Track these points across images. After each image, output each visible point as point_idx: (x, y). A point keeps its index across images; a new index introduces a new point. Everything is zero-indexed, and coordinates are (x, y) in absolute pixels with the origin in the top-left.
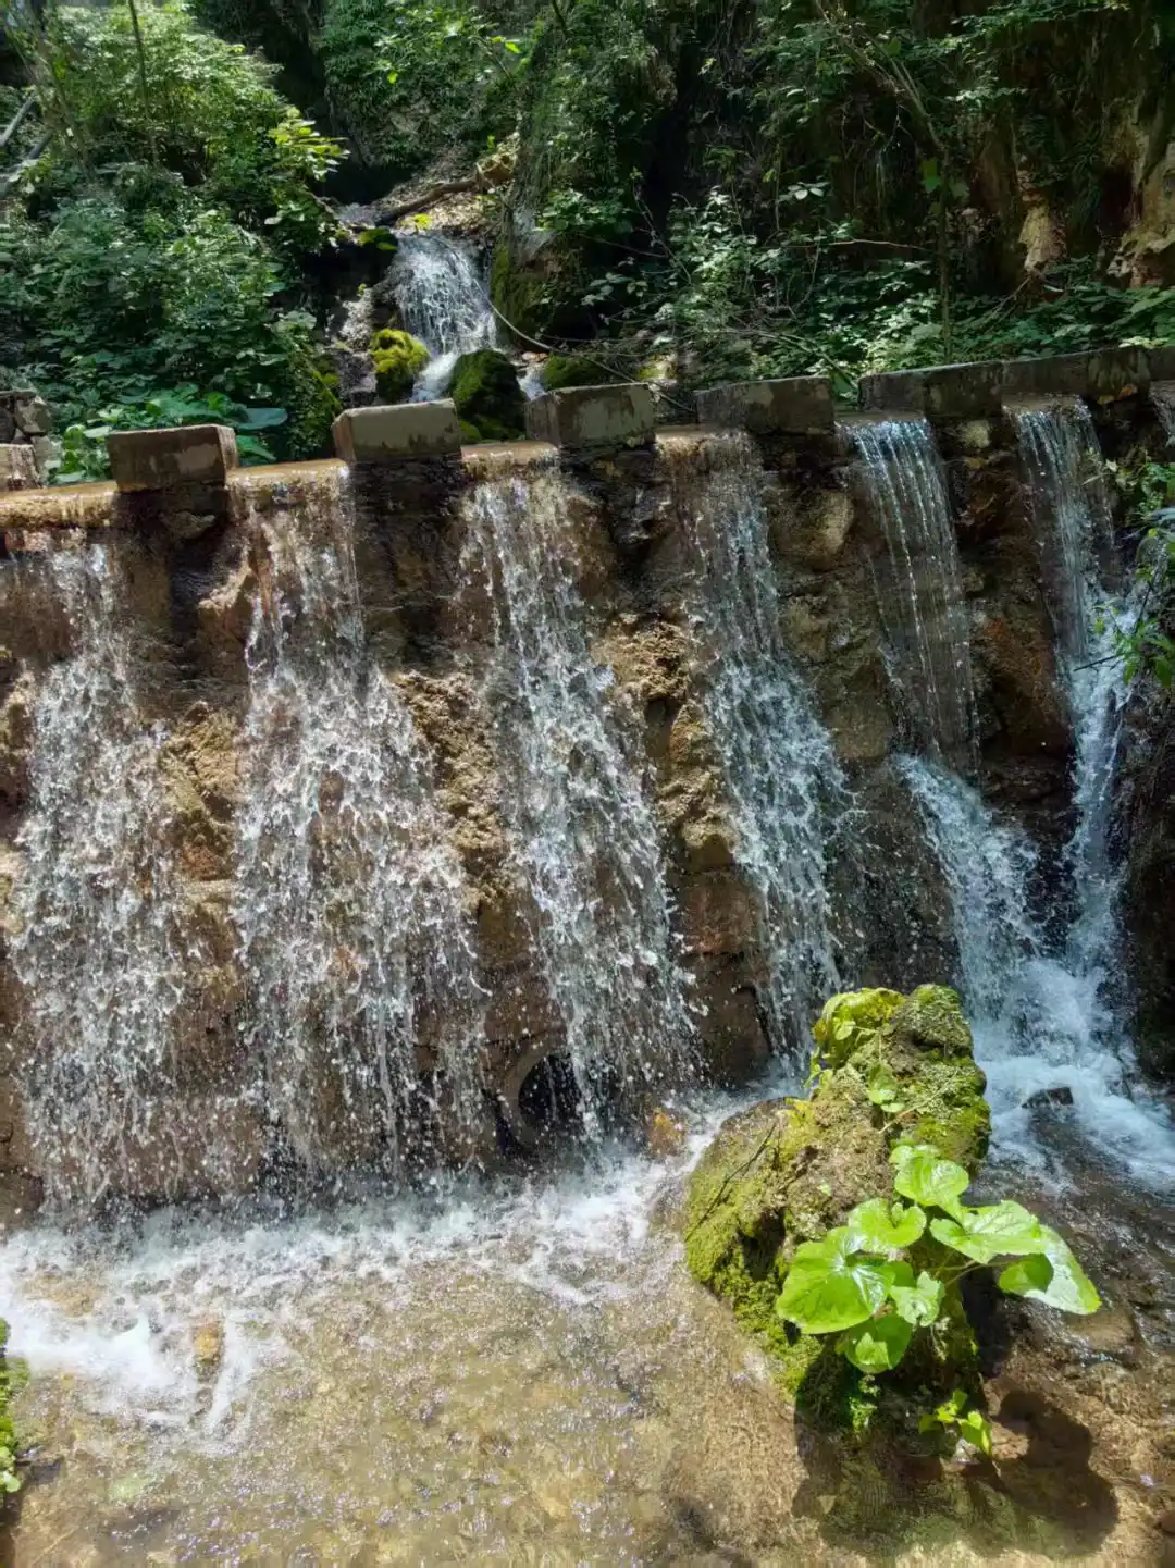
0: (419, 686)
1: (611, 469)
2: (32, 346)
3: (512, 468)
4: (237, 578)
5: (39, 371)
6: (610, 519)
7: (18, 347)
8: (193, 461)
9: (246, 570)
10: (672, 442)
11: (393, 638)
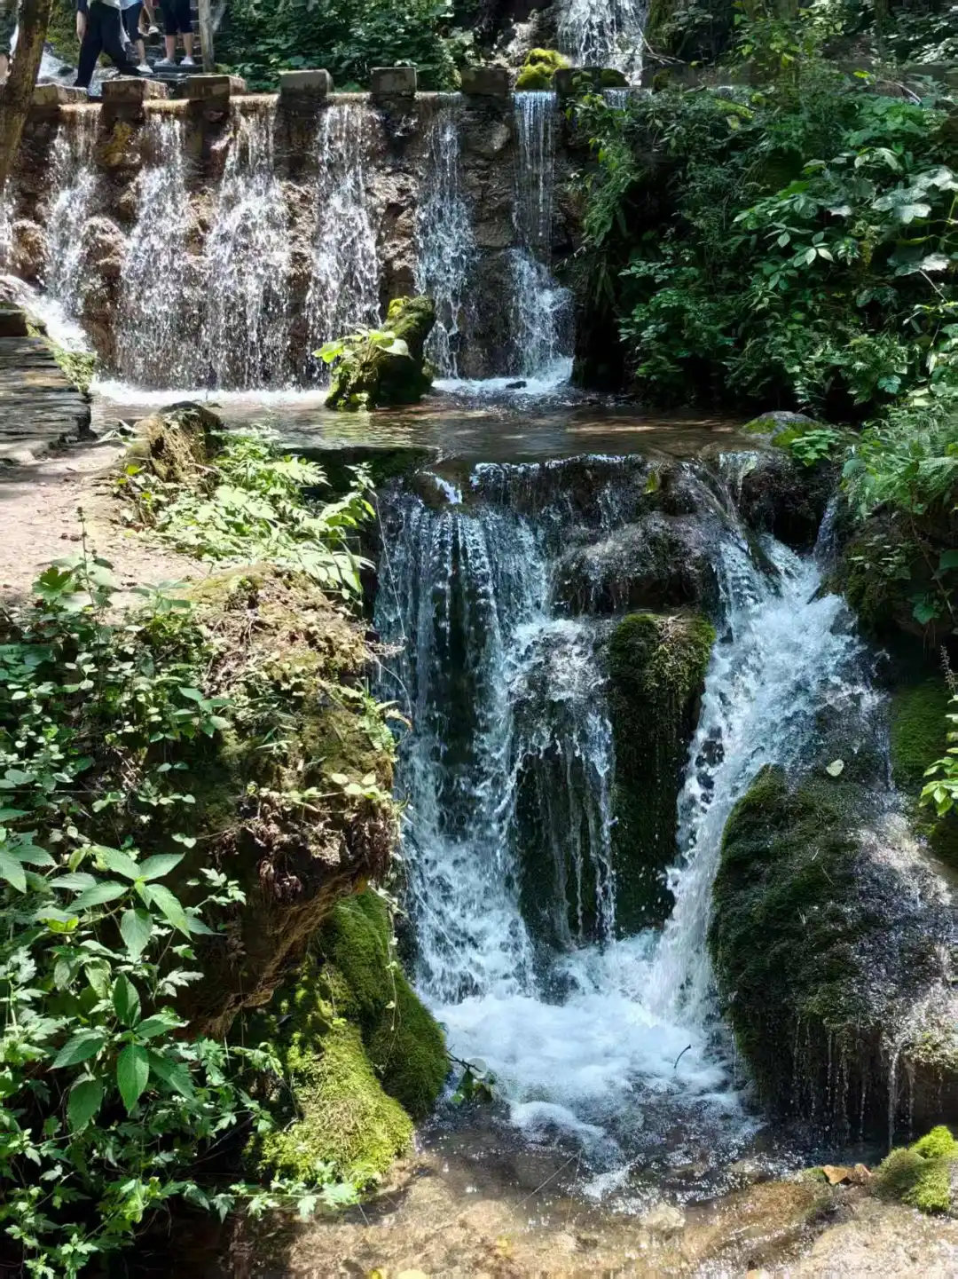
0: (290, 188)
1: (392, 105)
2: (252, 49)
3: (346, 101)
4: (227, 138)
5: (248, 70)
6: (388, 125)
7: (239, 51)
8: (217, 90)
9: (231, 135)
10: (419, 95)
11: (285, 168)
